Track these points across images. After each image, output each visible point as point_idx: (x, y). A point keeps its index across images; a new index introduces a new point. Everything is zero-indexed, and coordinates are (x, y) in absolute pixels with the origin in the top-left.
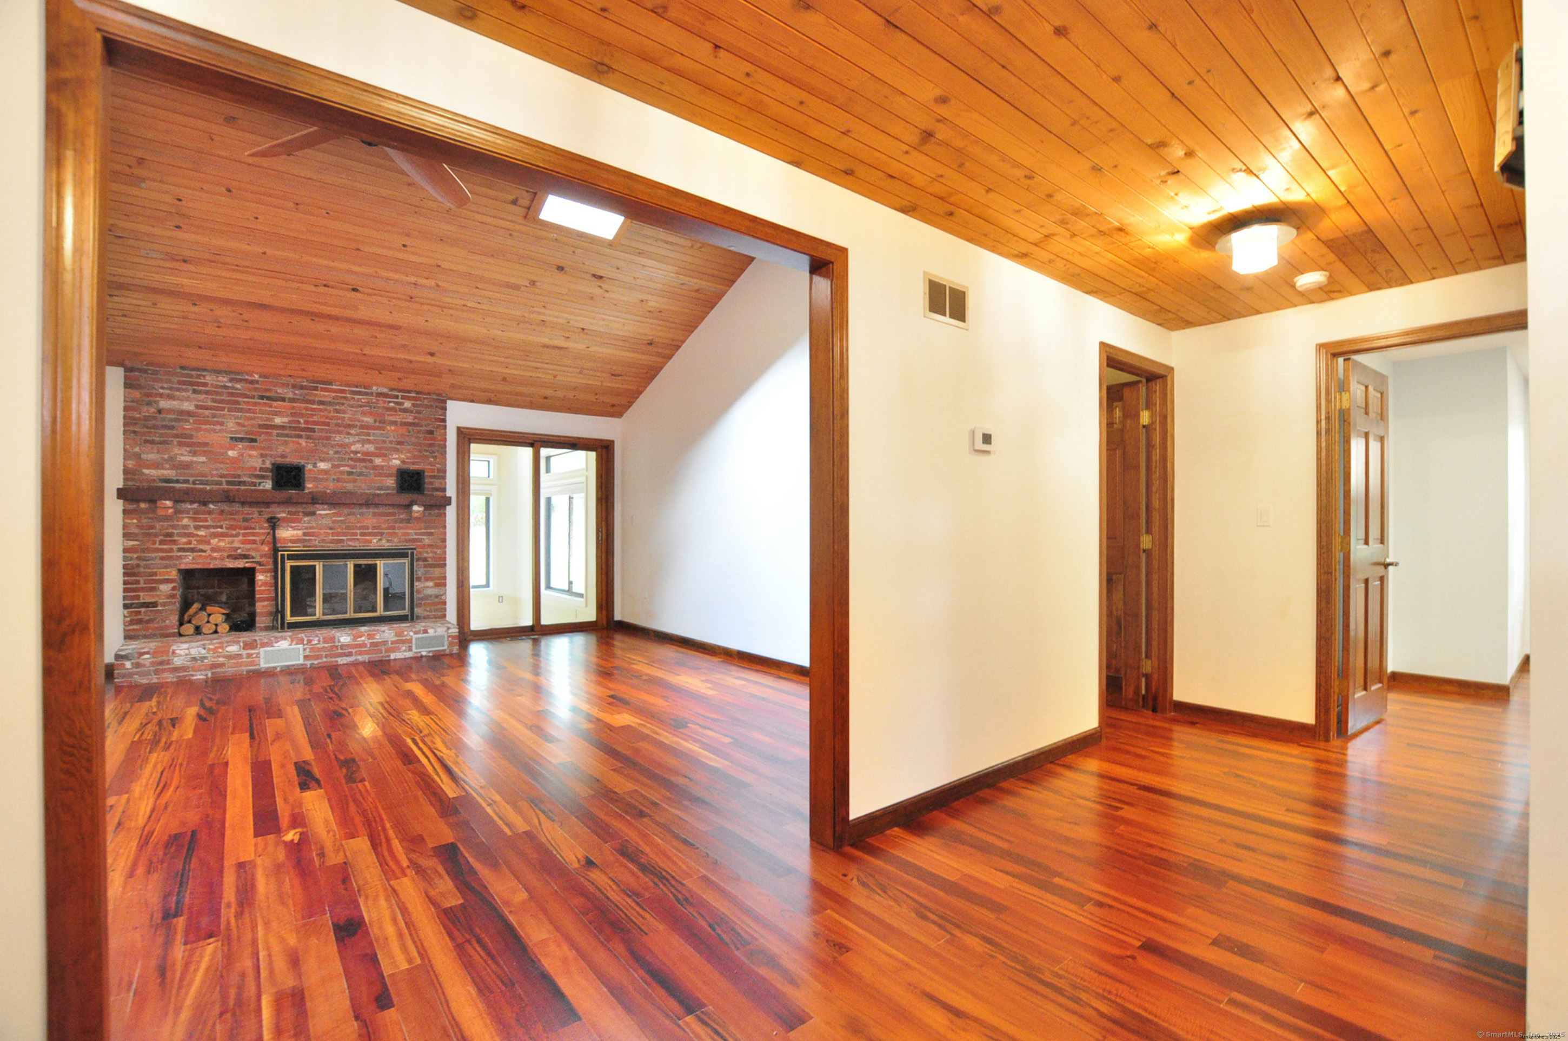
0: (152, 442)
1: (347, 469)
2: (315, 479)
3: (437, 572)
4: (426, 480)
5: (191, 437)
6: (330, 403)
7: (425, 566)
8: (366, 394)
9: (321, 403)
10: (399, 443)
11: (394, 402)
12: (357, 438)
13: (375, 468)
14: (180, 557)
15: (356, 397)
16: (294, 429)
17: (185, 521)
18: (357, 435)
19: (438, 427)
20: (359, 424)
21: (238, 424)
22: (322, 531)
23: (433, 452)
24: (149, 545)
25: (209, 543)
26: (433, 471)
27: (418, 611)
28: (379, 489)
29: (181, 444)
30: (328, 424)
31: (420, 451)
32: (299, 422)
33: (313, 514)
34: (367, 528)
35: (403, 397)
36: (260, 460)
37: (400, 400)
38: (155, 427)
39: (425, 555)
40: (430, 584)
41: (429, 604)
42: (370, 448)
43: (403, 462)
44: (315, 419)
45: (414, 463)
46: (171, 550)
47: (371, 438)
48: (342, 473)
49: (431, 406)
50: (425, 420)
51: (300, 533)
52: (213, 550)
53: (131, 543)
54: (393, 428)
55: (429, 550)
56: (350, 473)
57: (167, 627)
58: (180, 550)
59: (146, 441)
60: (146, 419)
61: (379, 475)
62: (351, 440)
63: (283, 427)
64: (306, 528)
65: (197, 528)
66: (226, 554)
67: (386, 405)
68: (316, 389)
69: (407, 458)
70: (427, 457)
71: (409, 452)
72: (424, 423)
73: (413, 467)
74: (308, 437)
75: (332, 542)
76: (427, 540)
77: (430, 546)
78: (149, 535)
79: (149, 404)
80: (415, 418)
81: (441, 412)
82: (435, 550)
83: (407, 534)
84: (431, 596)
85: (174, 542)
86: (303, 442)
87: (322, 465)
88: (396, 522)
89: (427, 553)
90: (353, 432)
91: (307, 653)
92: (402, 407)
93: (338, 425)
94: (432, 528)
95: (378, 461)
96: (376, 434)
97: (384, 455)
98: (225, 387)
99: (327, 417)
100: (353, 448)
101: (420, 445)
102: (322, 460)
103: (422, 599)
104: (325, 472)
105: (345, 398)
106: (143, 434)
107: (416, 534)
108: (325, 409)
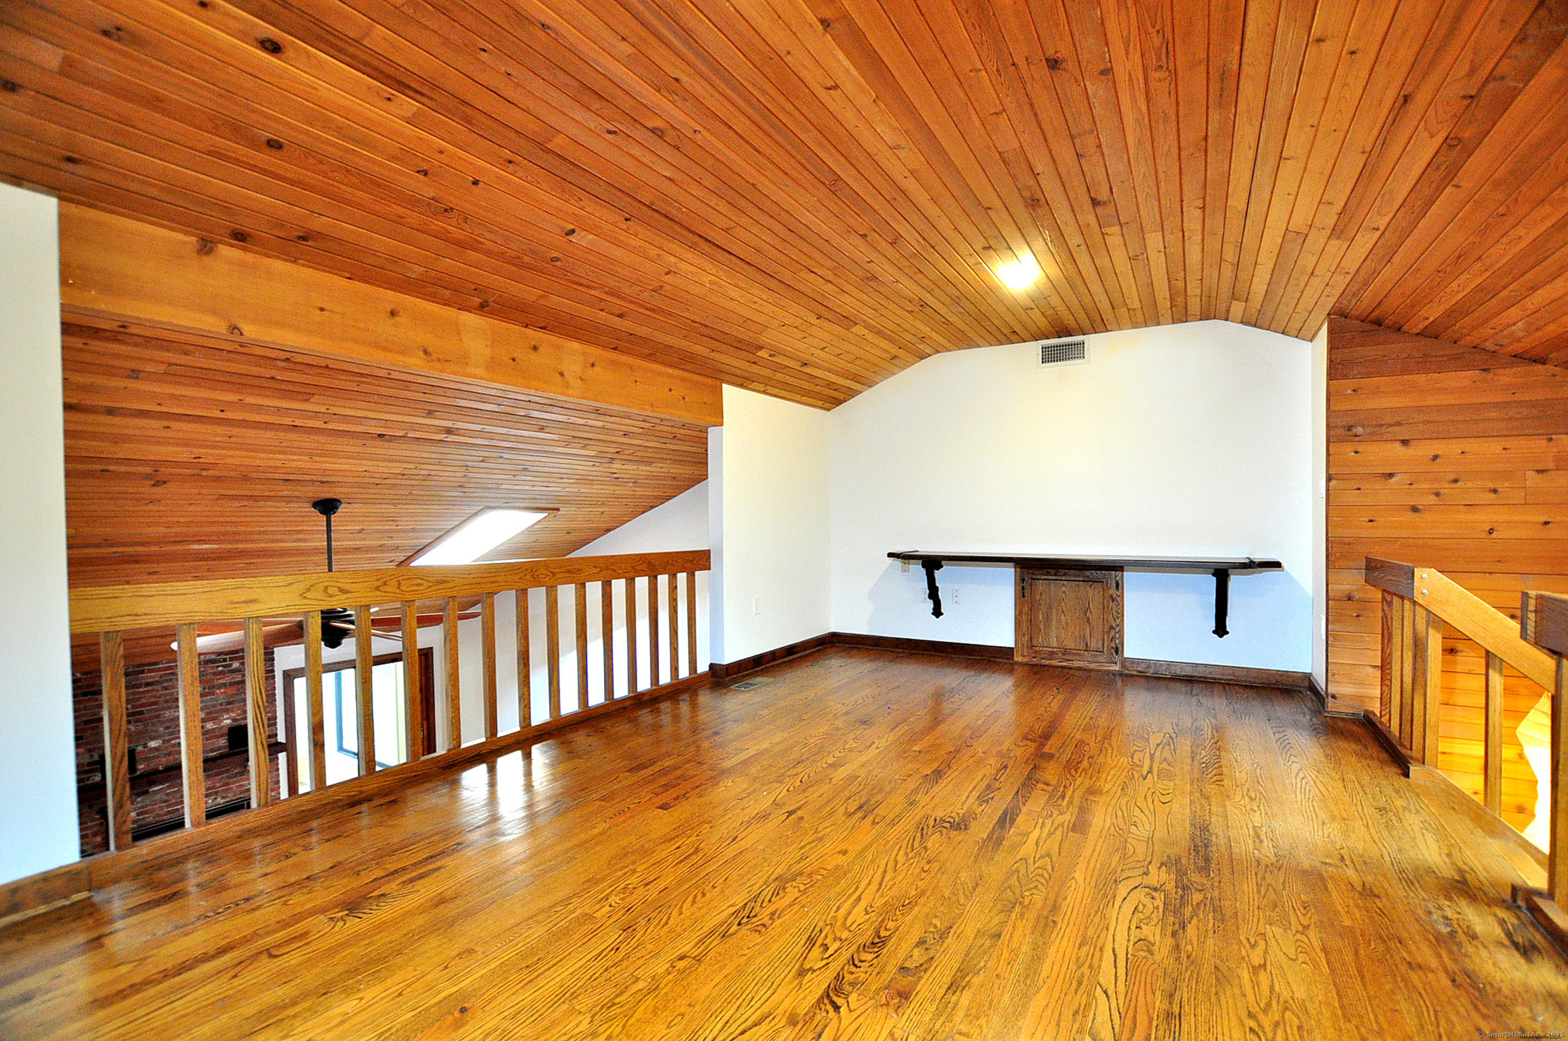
2: (146, 759)
6: (158, 682)
9: (148, 684)
10: (229, 703)
11: (222, 666)
13: (207, 732)
22: (156, 806)
28: (213, 751)
30: (156, 703)
33: (146, 792)
35: (231, 659)
36: (87, 756)
37: (228, 662)
43: (234, 720)
44: (143, 701)
54: (222, 690)
61: (211, 738)
64: (140, 808)
67: (214, 670)
68: (143, 672)
69: (238, 715)
75: (167, 813)
83: (241, 786)
87: (153, 744)
88: (229, 777)
92: (230, 668)
93: (167, 701)
95: (209, 726)
97: (213, 719)
99: (155, 697)
102: (152, 739)
104: (156, 749)
108: (153, 690)
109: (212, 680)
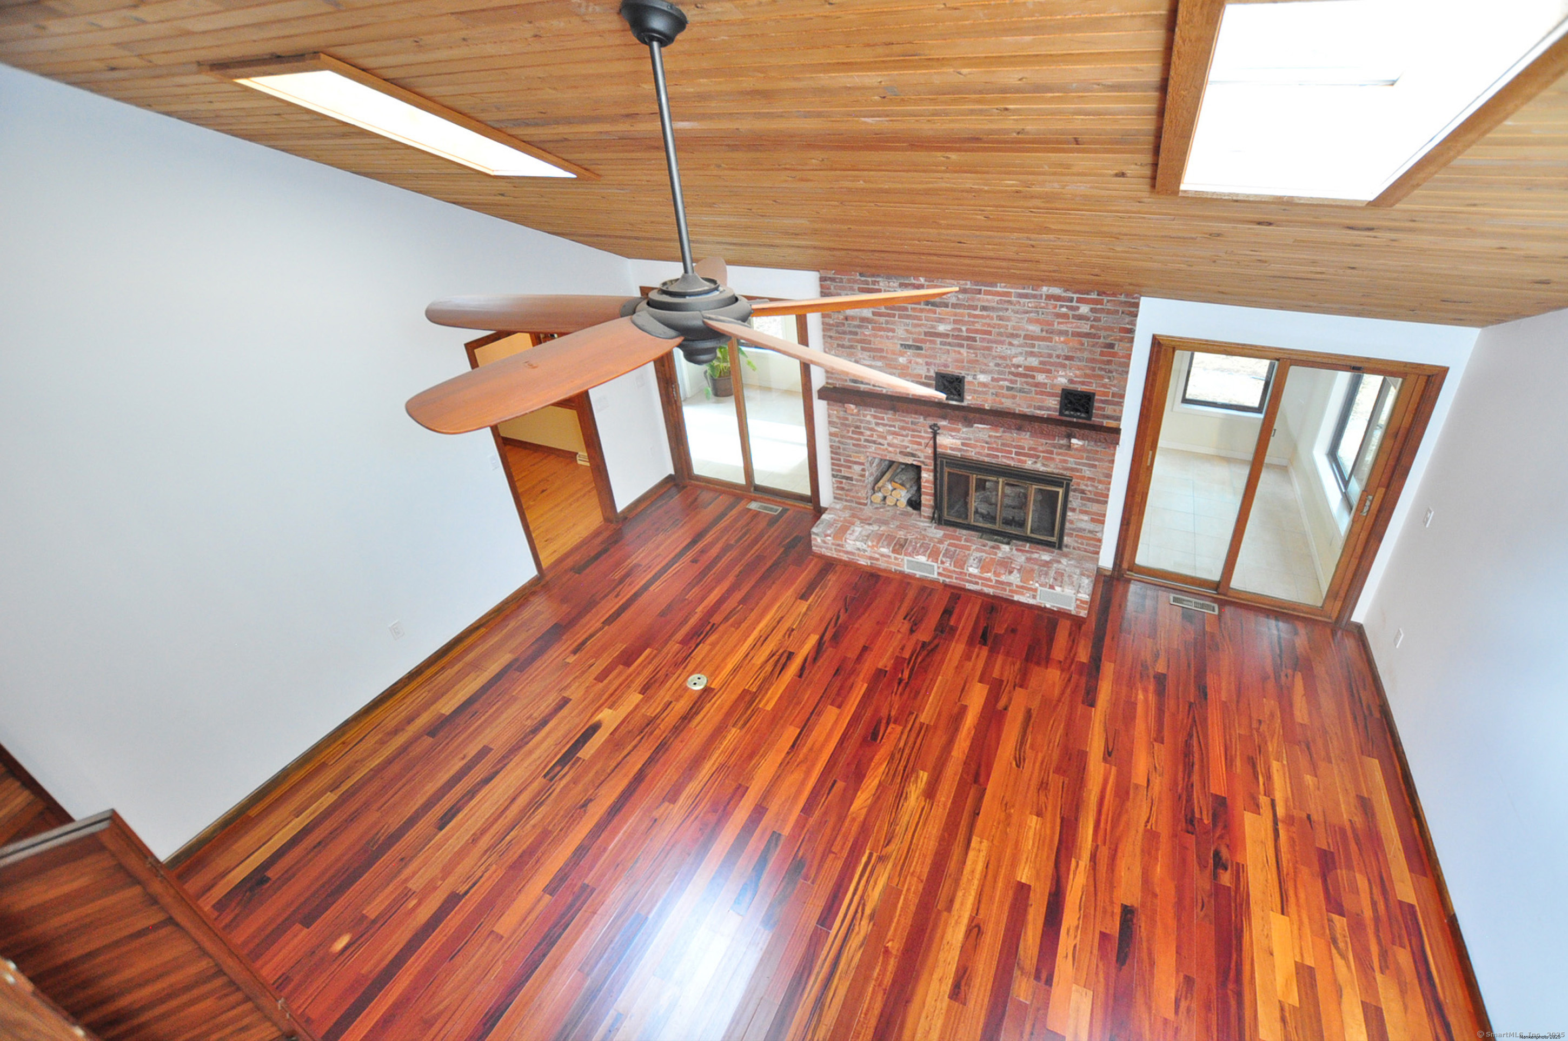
0: (843, 346)
1: (1006, 383)
2: (975, 392)
3: (1095, 507)
4: (1096, 404)
5: (870, 342)
6: (993, 309)
7: (1082, 498)
8: (1035, 296)
9: (984, 308)
10: (1068, 358)
11: (1067, 307)
12: (1020, 350)
13: (1037, 385)
14: (865, 447)
15: (1022, 300)
16: (957, 337)
17: (869, 418)
18: (1019, 346)
19: (1121, 340)
20: (1023, 333)
21: (907, 331)
22: (979, 444)
23: (1110, 372)
24: (845, 433)
25: (885, 438)
26: (1106, 394)
27: (1066, 540)
28: (1040, 408)
29: (863, 349)
30: (989, 333)
31: (1093, 369)
32: (960, 330)
33: (971, 426)
34: (1024, 448)
35: (1079, 300)
36: (925, 368)
37: (1074, 304)
38: (844, 333)
39: (1084, 487)
40: (1086, 518)
41: (1078, 536)
42: (1034, 362)
43: (1071, 381)
44: (978, 327)
45: (1083, 383)
46: (860, 440)
47: (1036, 350)
48: (1002, 387)
49: (1117, 312)
50: (1106, 329)
51: (959, 442)
52: (889, 445)
53: (834, 430)
54: (1062, 339)
55: (1089, 483)
56: (1009, 389)
57: (859, 498)
58: (866, 440)
59: (838, 345)
60: (838, 325)
61: (1042, 393)
62: (1014, 351)
63: (947, 336)
64: (965, 439)
65: (877, 424)
66: (898, 450)
67: (1057, 310)
68: (979, 292)
69: (1076, 377)
70: (1102, 377)
71: (1079, 369)
72: (1102, 333)
73: (1080, 388)
74: (969, 347)
75: (988, 455)
76: (1087, 472)
77: (1089, 479)
78: (846, 425)
80: (1092, 327)
81: (1128, 319)
82: (1096, 484)
83: (1066, 461)
84: (1084, 530)
85: (861, 433)
86: (964, 351)
87: (982, 378)
88: (1054, 446)
89: (1086, 485)
90: (1015, 342)
92: (1076, 313)
93: (1000, 334)
94: (1095, 460)
95: (1041, 378)
96: (1040, 346)
97: (1049, 371)
99: (989, 325)
100: (1015, 361)
101: (1093, 360)
102: (982, 372)
103: (1074, 530)
104: (984, 385)
105: (1010, 302)
106: (836, 339)
107: (1076, 463)
108: (988, 316)
109: (1050, 324)
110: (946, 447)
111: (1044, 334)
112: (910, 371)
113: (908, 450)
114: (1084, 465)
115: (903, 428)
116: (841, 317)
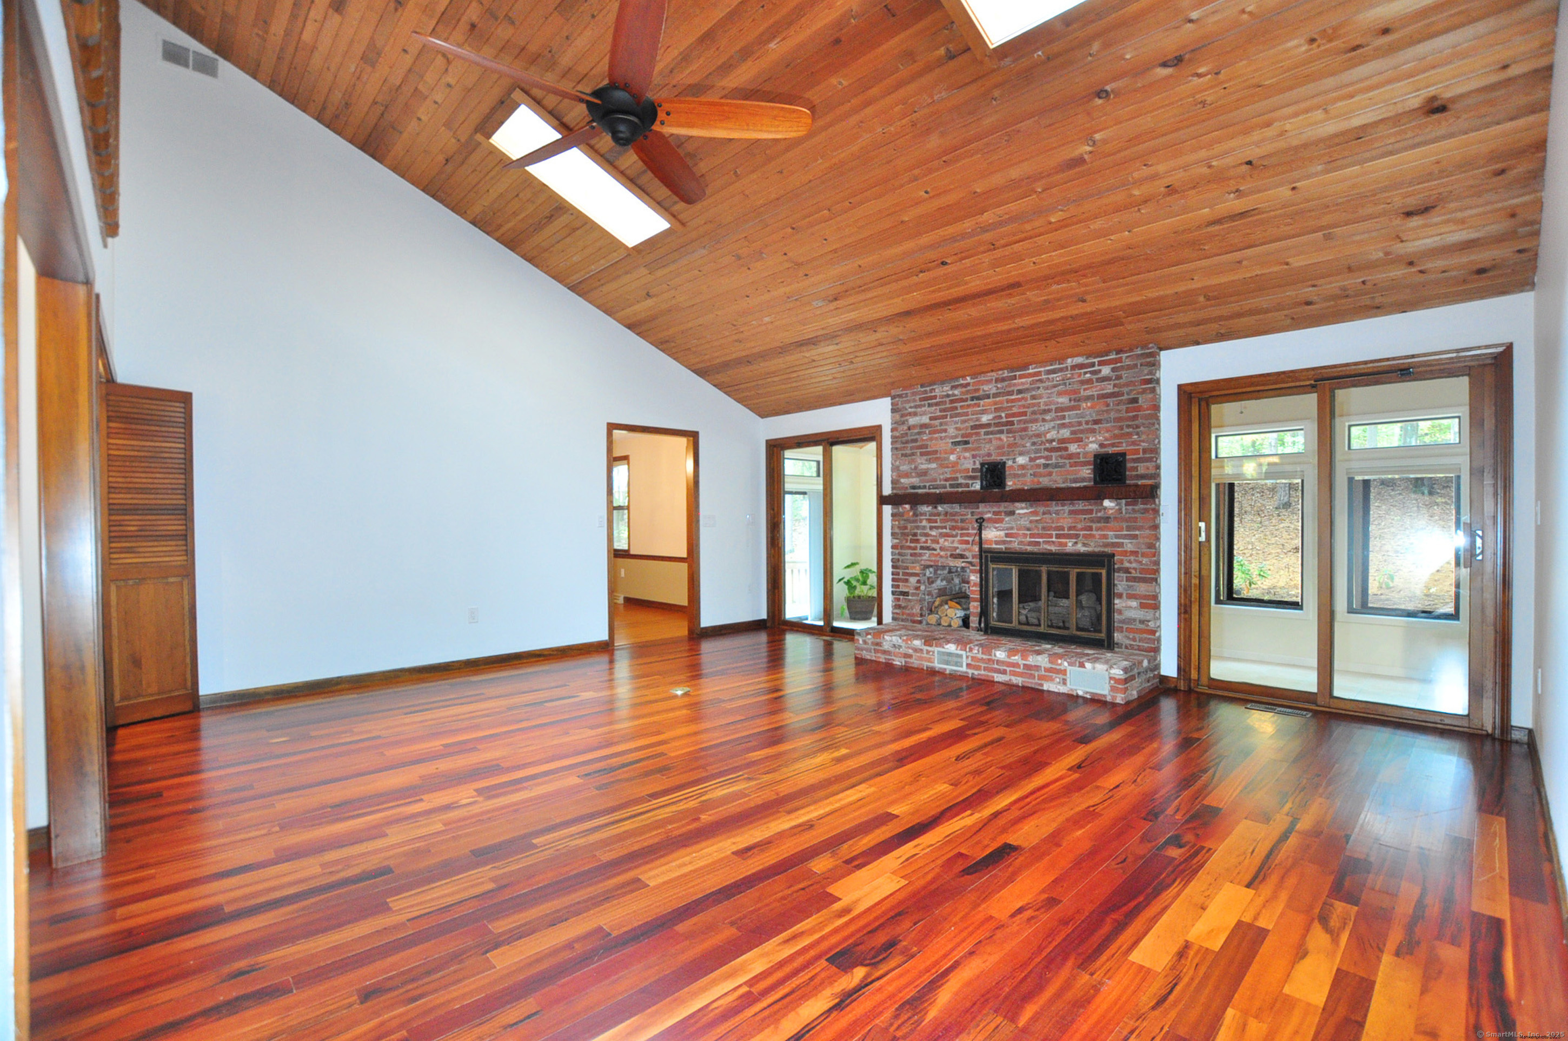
0: (906, 455)
1: (1042, 461)
2: (1016, 476)
3: (1142, 588)
4: (1129, 465)
5: (926, 446)
6: (1027, 390)
7: (1128, 579)
8: (1061, 370)
9: (1020, 392)
10: (1096, 422)
11: (1091, 372)
12: (1052, 424)
13: (1070, 456)
14: (921, 555)
15: (1051, 376)
16: (997, 425)
17: (924, 523)
18: (1051, 421)
19: (1144, 391)
20: (1053, 407)
21: (956, 428)
22: (1021, 532)
23: (1138, 427)
24: (904, 543)
25: (938, 543)
26: (1137, 452)
27: (1117, 636)
28: (1075, 481)
29: (922, 454)
30: (1025, 414)
31: (1121, 428)
32: (1000, 417)
33: (1012, 513)
34: (1063, 529)
35: (1100, 363)
36: (972, 461)
37: (1096, 368)
38: (907, 442)
39: (1127, 565)
40: (1134, 604)
41: (1129, 630)
42: (1066, 433)
43: (1102, 445)
44: (1015, 410)
45: (1113, 445)
46: (915, 548)
47: (1067, 421)
48: (1038, 466)
49: (1136, 365)
50: (1127, 385)
51: (1002, 533)
52: (941, 549)
53: (895, 541)
54: (1089, 404)
55: (1132, 558)
56: (1046, 466)
57: (913, 615)
58: (922, 548)
59: (902, 455)
60: (904, 435)
61: (1076, 464)
62: (1047, 426)
63: (988, 425)
64: (1008, 529)
65: (931, 528)
66: (949, 553)
67: (1082, 378)
68: (1015, 378)
69: (1106, 440)
70: (1130, 435)
71: (1108, 431)
72: (1125, 390)
73: (1110, 450)
74: (1009, 432)
75: (1030, 544)
76: (1129, 545)
77: (1134, 553)
78: (903, 534)
79: (903, 423)
80: (1115, 386)
81: (1146, 370)
82: (1140, 559)
83: (1105, 537)
84: (1135, 620)
85: (917, 541)
86: (1004, 437)
87: (1021, 460)
88: (1092, 520)
89: (1130, 562)
90: (1048, 417)
91: (969, 661)
92: (1099, 376)
93: (1034, 413)
94: (1136, 529)
95: (1073, 448)
96: (1070, 417)
97: (1080, 440)
98: (948, 396)
99: (1024, 406)
100: (1049, 436)
101: (1119, 419)
102: (1021, 454)
103: (1123, 622)
104: (1023, 467)
105: (1041, 381)
106: (902, 449)
107: (1117, 537)
108: (1023, 398)
109: (1076, 392)
110: (990, 542)
111: (1073, 403)
112: (959, 467)
113: (958, 551)
114: (1125, 537)
115: (953, 528)
116: (906, 428)
